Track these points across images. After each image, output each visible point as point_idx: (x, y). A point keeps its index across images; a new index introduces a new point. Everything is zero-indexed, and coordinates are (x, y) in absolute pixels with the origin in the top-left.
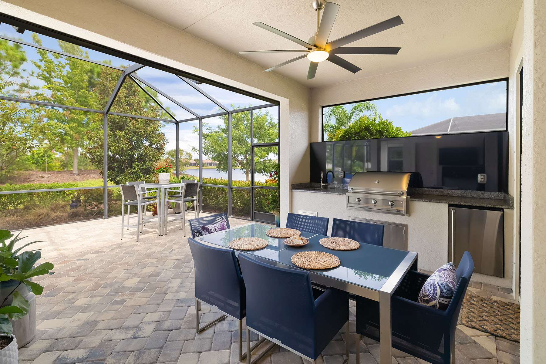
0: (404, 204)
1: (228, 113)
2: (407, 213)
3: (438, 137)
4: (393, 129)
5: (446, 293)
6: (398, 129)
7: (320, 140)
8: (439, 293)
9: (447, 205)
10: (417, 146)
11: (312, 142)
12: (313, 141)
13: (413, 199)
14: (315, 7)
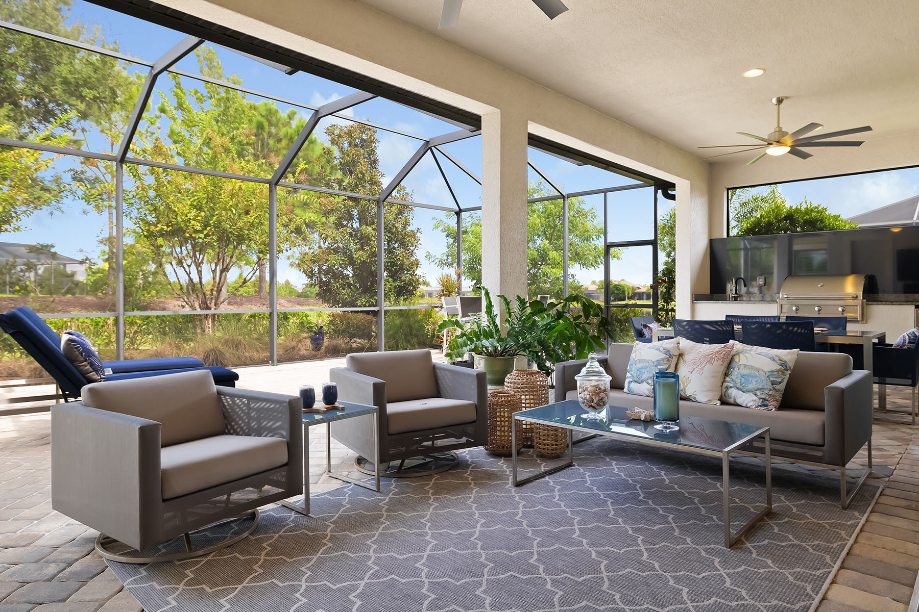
0: (859, 308)
1: (563, 197)
2: (863, 320)
3: (896, 230)
4: (829, 219)
5: (913, 339)
6: (836, 218)
7: (725, 236)
8: (907, 341)
9: (914, 307)
10: (853, 244)
11: (714, 237)
12: (716, 236)
13: (870, 303)
14: (774, 101)
